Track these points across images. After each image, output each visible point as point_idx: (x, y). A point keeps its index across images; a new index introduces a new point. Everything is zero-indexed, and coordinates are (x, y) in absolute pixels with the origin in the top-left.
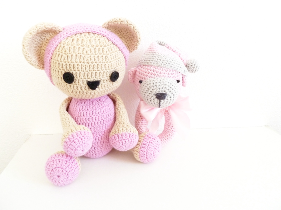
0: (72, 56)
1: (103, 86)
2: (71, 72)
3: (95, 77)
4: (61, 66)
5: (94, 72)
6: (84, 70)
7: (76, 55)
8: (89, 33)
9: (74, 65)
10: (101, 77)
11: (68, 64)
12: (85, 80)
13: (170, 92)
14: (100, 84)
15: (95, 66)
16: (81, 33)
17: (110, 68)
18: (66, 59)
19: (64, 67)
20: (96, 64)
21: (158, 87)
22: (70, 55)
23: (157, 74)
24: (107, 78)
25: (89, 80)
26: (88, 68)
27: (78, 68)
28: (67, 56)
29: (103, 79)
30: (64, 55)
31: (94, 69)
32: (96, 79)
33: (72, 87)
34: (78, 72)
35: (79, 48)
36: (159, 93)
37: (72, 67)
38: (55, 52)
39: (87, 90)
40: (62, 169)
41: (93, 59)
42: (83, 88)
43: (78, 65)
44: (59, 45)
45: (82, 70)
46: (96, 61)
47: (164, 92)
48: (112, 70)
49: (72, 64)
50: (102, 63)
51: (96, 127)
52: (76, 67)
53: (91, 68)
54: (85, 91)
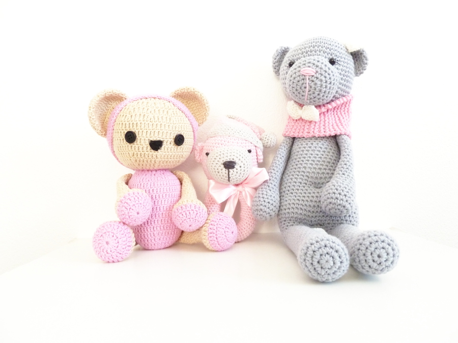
0: (136, 115)
1: (166, 149)
2: (133, 131)
3: (157, 136)
4: (124, 126)
5: (157, 131)
6: (147, 128)
7: (140, 115)
8: (155, 98)
9: (137, 123)
10: (164, 137)
11: (131, 123)
12: (147, 139)
13: (239, 160)
14: (163, 146)
15: (158, 125)
16: (146, 98)
17: (174, 129)
18: (130, 118)
19: (127, 126)
20: (160, 124)
21: (226, 155)
22: (134, 115)
23: (224, 143)
24: (170, 140)
25: (152, 139)
26: (151, 127)
27: (141, 127)
28: (131, 116)
29: (166, 140)
30: (128, 115)
31: (158, 128)
32: (158, 139)
33: (133, 148)
34: (141, 131)
35: (144, 108)
36: (227, 162)
37: (135, 126)
38: (119, 115)
39: (149, 151)
40: (113, 234)
41: (156, 119)
42: (145, 149)
43: (141, 123)
44: (124, 108)
45: (145, 128)
46: (160, 121)
47: (233, 160)
48: (177, 133)
49: (135, 123)
50: (165, 123)
51: (157, 201)
52: (139, 125)
53: (155, 126)
54: (147, 153)
